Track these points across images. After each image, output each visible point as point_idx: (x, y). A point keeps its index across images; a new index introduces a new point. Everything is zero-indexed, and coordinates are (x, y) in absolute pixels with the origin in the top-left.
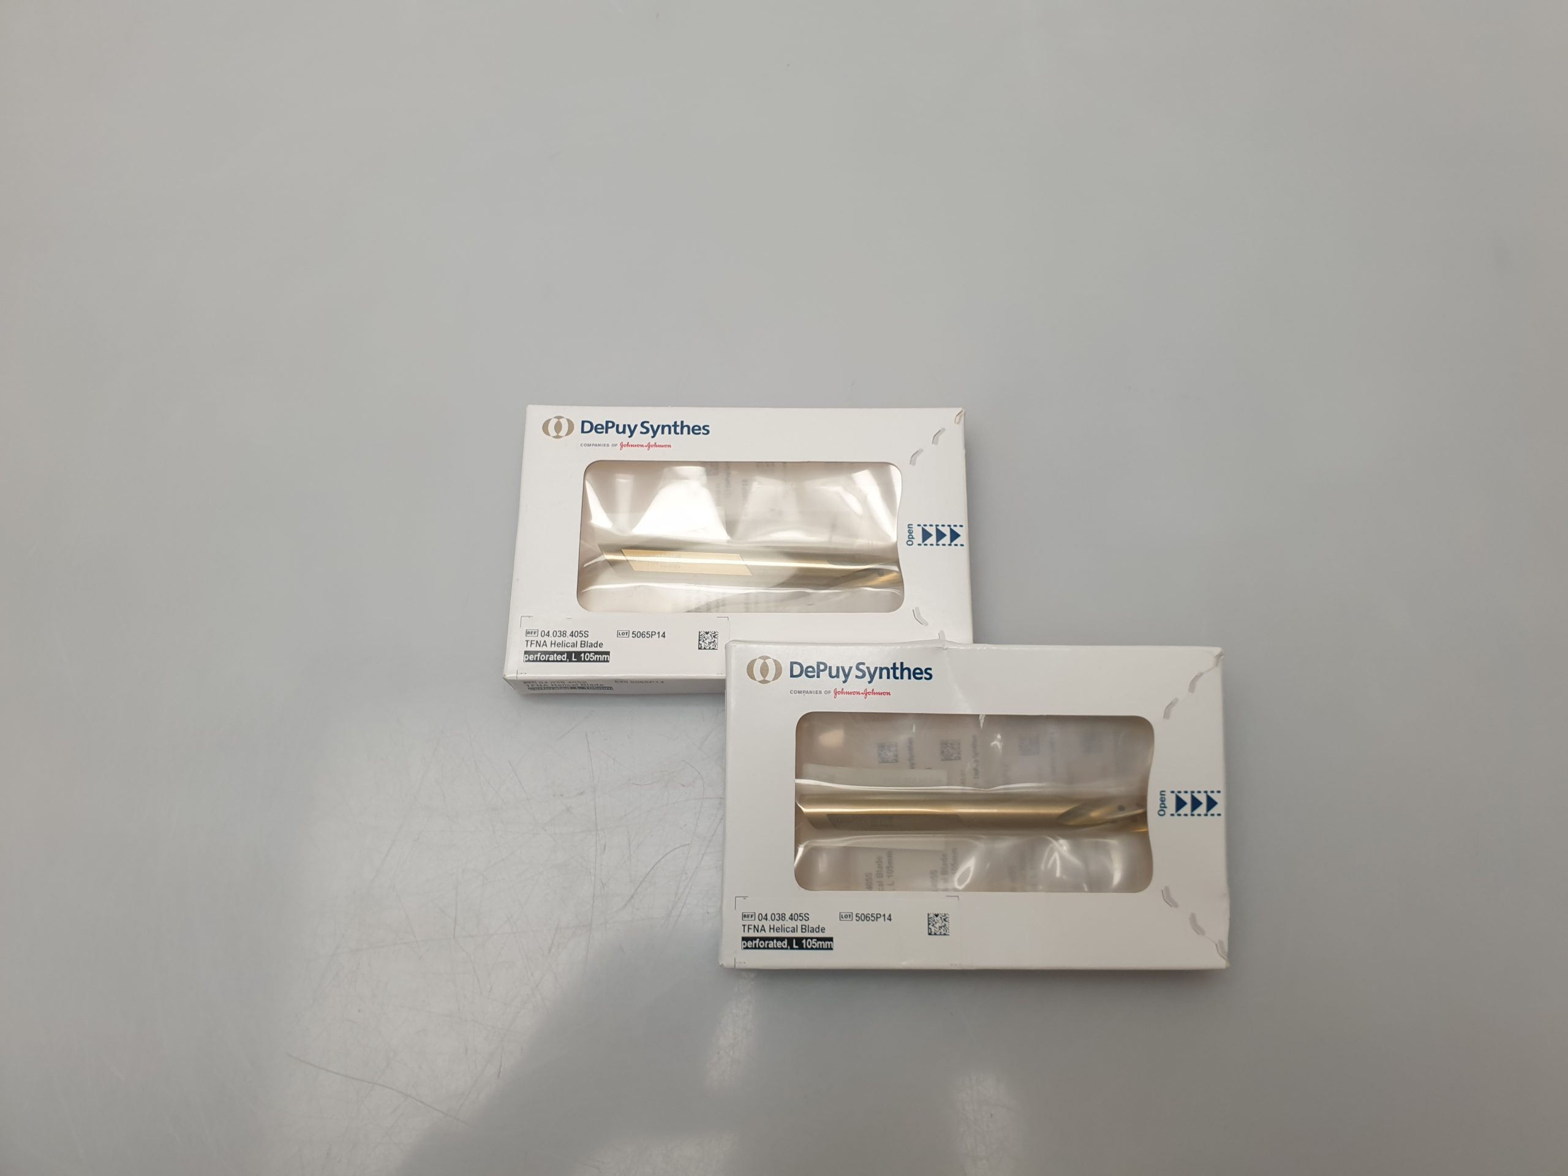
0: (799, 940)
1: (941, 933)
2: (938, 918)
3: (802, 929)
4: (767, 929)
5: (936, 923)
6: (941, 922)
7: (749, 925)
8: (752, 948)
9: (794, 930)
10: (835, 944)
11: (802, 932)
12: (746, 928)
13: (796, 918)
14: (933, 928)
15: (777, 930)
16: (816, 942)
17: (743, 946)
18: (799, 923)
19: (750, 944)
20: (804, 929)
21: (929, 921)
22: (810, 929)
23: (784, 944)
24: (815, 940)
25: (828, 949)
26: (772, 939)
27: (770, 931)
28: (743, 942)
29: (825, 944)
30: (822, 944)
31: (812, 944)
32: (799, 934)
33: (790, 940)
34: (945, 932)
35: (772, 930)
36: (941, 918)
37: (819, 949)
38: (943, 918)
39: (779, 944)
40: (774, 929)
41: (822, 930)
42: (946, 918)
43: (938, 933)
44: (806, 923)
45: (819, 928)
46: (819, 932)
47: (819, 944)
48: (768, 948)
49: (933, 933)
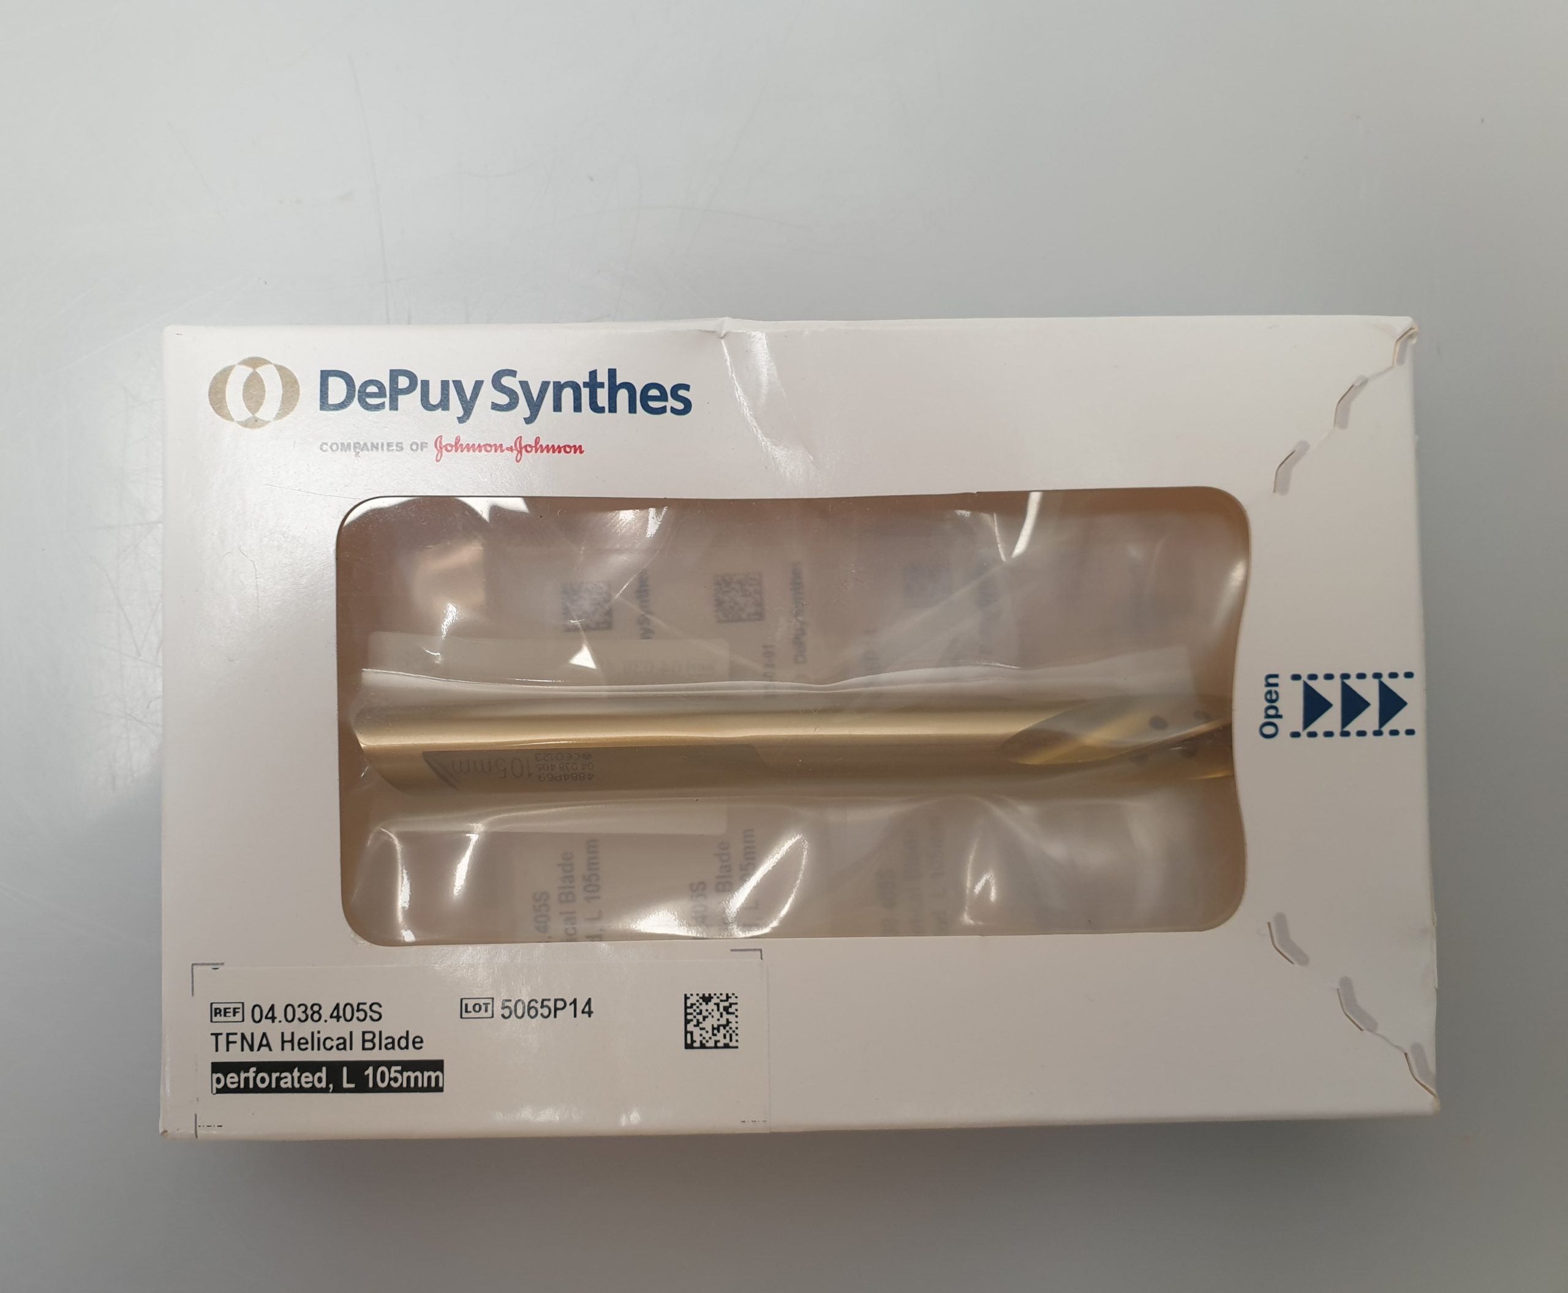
0: (357, 1070)
1: (716, 1042)
2: (711, 1006)
3: (364, 1041)
4: (275, 1043)
5: (705, 1018)
6: (717, 1015)
7: (228, 1035)
8: (237, 1090)
9: (344, 1044)
10: (449, 1078)
11: (364, 1048)
12: (222, 1040)
13: (348, 1016)
14: (697, 1032)
15: (302, 1044)
16: (401, 1072)
17: (215, 1085)
18: (357, 1028)
19: (232, 1079)
20: (369, 1040)
21: (686, 1014)
22: (384, 1042)
23: (320, 1080)
24: (399, 1068)
25: (429, 1089)
26: (288, 1067)
27: (283, 1049)
28: (215, 1076)
29: (423, 1077)
30: (416, 1078)
31: (390, 1079)
32: (356, 1054)
33: (334, 1069)
34: (727, 1040)
35: (288, 1046)
36: (718, 1005)
37: (408, 1090)
38: (722, 1005)
39: (307, 1078)
40: (292, 1041)
41: (414, 1042)
42: (731, 1005)
43: (711, 1043)
44: (375, 1027)
45: (407, 1038)
46: (407, 1047)
47: (409, 1078)
48: (279, 1090)
49: (697, 1044)
